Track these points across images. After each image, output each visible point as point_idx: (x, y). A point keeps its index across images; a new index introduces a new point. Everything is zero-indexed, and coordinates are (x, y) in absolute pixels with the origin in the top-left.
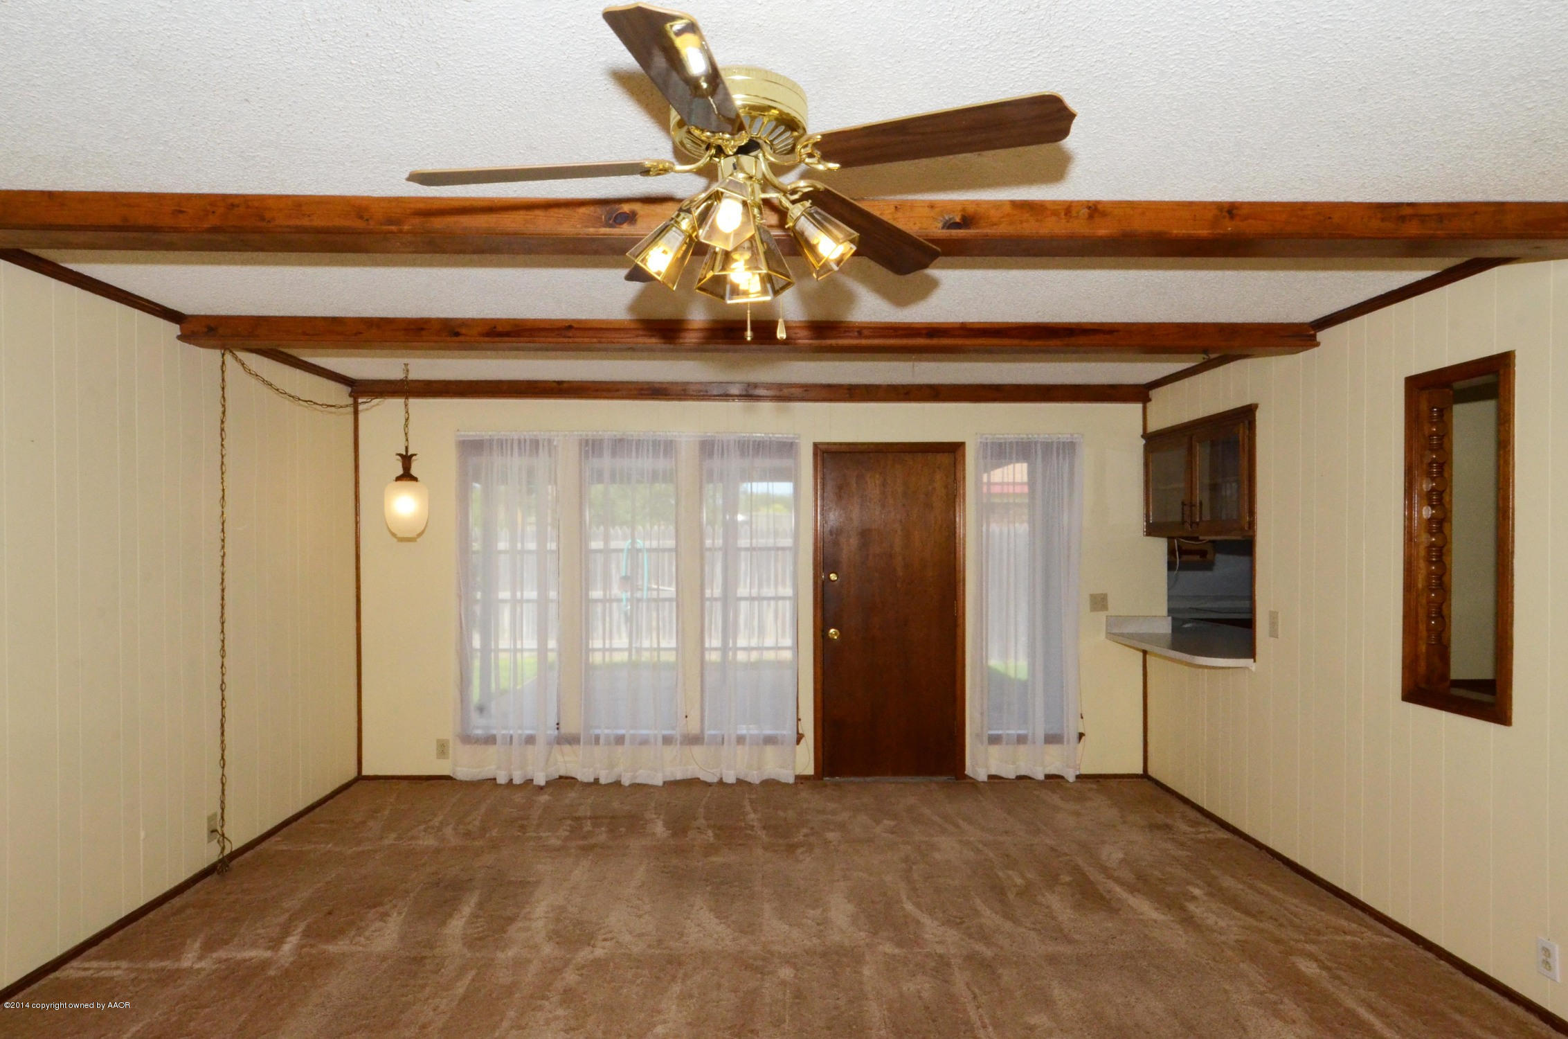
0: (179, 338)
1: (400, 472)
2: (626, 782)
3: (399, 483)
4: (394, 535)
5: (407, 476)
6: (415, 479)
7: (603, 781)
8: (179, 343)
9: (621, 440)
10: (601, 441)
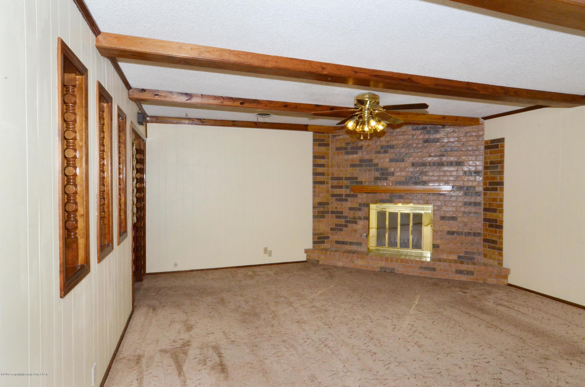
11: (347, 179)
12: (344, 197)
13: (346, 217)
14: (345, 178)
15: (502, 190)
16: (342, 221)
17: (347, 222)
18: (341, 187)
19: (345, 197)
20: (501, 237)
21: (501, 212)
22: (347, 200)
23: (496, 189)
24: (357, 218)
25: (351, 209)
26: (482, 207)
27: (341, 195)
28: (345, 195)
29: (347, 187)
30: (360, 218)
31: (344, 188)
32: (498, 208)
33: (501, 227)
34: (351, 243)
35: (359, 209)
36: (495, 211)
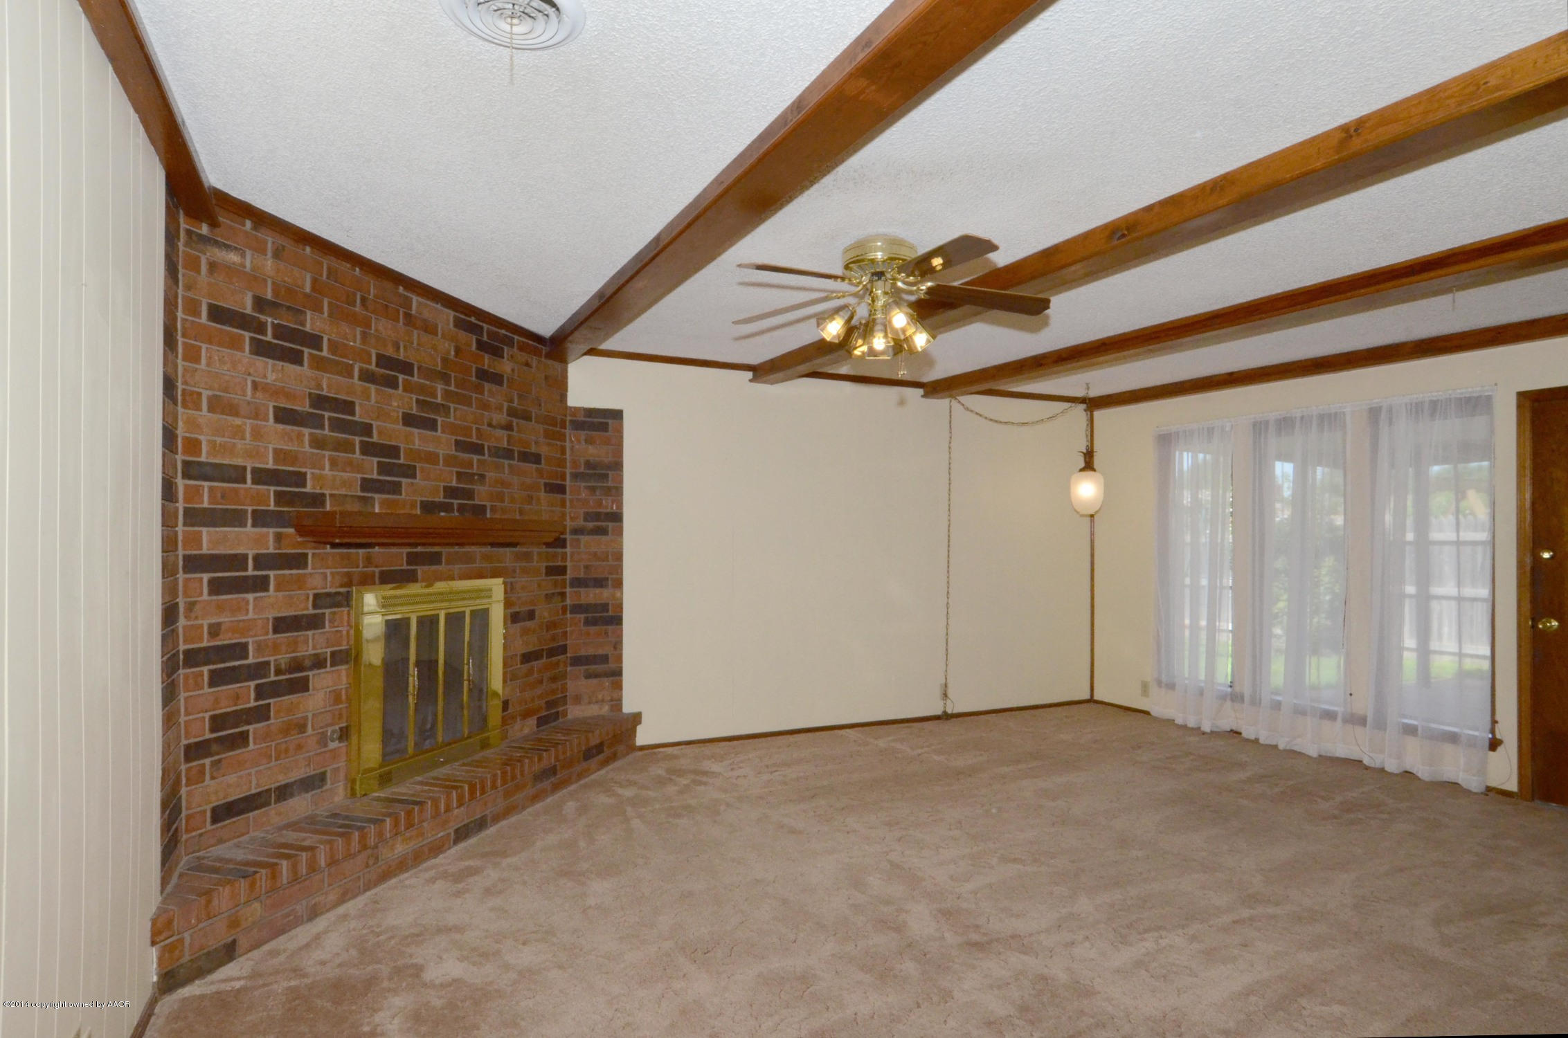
0: (922, 396)
1: (1082, 465)
2: (1281, 747)
3: (1082, 473)
4: (1078, 512)
5: (1089, 466)
6: (1094, 470)
7: (1262, 741)
8: (924, 399)
9: (1285, 419)
10: (1267, 423)
11: (262, 476)
12: (250, 572)
13: (260, 669)
14: (254, 471)
15: (619, 532)
16: (246, 694)
17: (260, 692)
18: (233, 518)
19: (256, 568)
20: (618, 645)
21: (619, 584)
22: (260, 584)
23: (602, 531)
24: (307, 663)
25: (281, 625)
26: (569, 575)
27: (237, 561)
28: (257, 558)
29: (261, 519)
30: (319, 663)
31: (250, 522)
32: (610, 576)
33: (617, 620)
34: (283, 792)
35: (314, 622)
36: (600, 583)
